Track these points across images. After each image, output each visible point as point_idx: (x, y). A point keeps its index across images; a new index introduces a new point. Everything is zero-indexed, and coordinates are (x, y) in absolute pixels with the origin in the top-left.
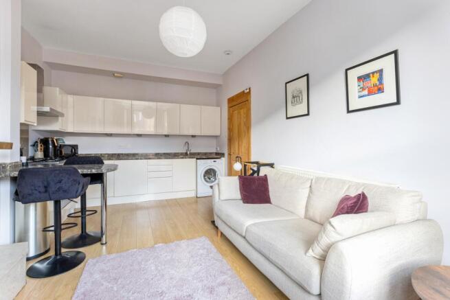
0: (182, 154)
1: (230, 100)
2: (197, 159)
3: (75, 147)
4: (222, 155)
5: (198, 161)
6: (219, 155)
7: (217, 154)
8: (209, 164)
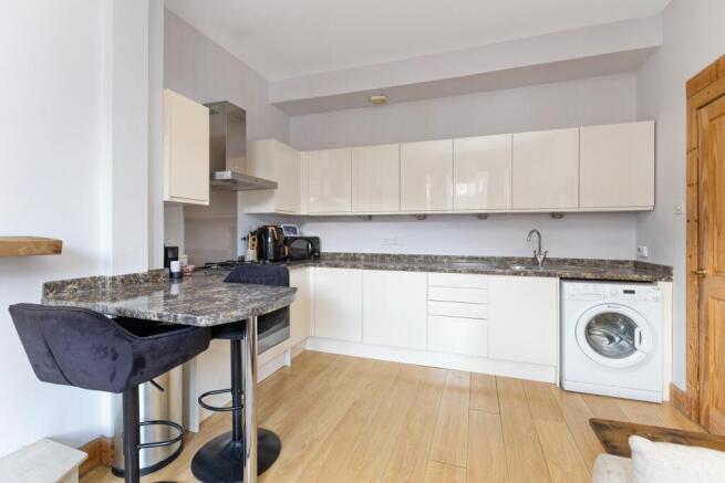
0: (521, 261)
1: (694, 86)
2: (563, 279)
3: (315, 241)
4: (665, 273)
5: (566, 285)
6: (649, 272)
7: (639, 266)
8: (607, 297)
